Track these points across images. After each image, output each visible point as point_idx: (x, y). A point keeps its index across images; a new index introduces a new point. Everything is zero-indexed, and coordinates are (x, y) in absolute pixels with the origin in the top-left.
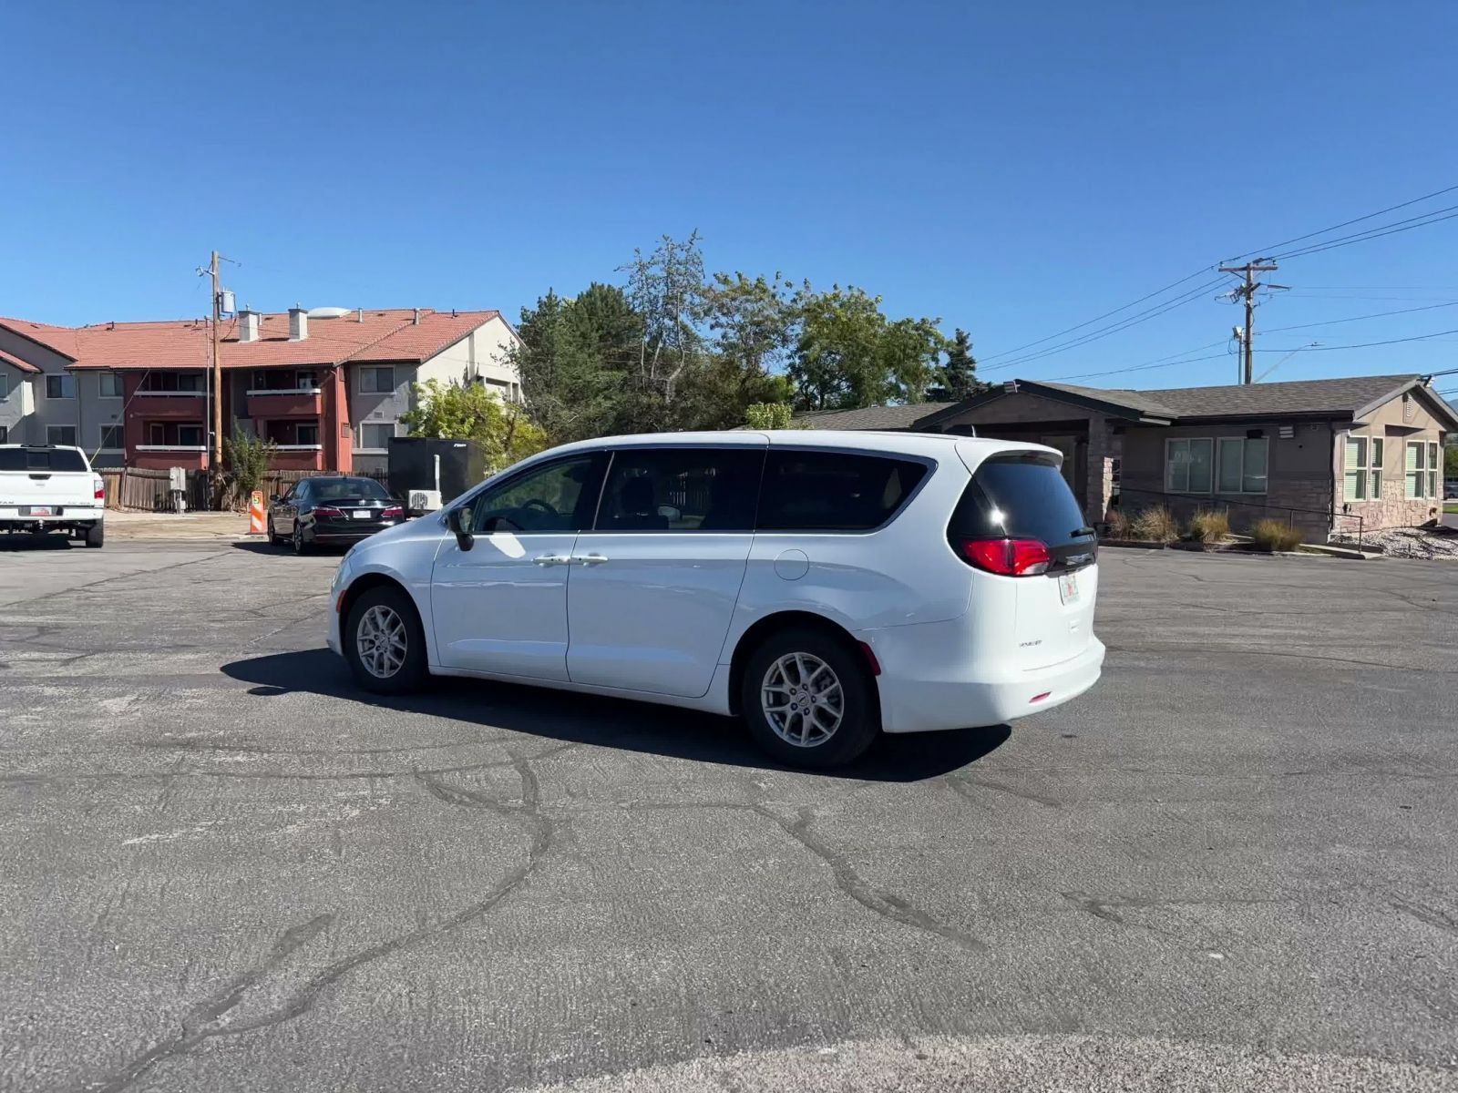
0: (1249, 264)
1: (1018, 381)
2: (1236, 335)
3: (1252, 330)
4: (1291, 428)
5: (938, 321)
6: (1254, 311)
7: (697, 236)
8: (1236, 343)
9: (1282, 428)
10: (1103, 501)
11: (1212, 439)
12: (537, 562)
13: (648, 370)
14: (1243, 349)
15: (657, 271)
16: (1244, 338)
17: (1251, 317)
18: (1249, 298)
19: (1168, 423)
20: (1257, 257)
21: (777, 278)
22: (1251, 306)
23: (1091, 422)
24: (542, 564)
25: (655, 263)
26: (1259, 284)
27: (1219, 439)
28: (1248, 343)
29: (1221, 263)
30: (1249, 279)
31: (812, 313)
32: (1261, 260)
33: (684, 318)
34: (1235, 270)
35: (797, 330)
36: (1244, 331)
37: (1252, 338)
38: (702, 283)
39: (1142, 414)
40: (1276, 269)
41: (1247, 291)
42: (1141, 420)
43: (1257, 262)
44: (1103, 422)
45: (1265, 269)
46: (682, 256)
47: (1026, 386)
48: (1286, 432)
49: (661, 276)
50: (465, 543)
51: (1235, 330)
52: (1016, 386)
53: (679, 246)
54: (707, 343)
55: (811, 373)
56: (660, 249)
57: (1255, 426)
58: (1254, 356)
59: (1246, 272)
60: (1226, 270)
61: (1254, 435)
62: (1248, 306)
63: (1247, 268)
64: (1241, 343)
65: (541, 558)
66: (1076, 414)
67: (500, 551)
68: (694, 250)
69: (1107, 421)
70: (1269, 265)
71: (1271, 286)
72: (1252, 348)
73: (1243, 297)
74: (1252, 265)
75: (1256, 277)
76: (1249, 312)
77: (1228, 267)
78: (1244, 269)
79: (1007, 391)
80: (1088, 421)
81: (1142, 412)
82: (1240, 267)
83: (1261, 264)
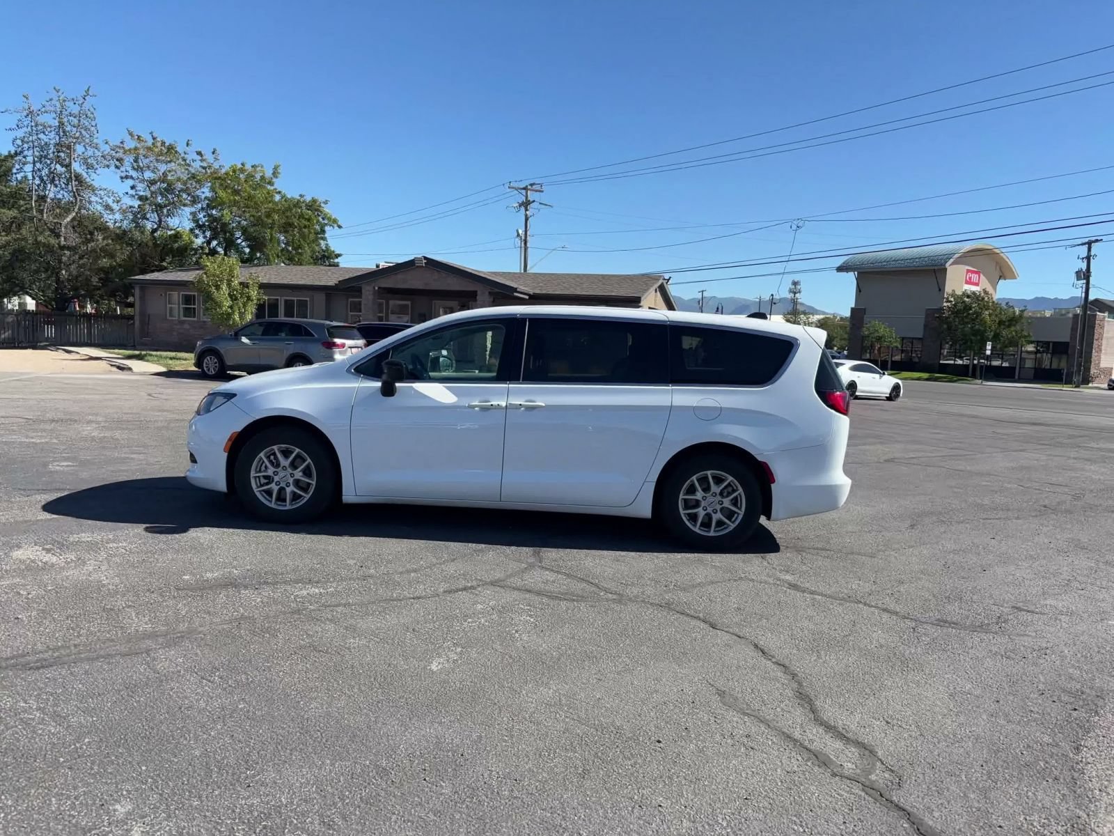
0: (527, 186)
1: (425, 258)
2: (518, 235)
3: (528, 233)
5: (326, 202)
6: (530, 219)
7: (90, 93)
8: (518, 240)
10: (486, 351)
12: (473, 407)
13: (41, 212)
14: (523, 245)
15: (50, 120)
16: (523, 238)
17: (528, 222)
18: (526, 210)
19: (527, 297)
20: (532, 182)
21: (188, 145)
22: (529, 216)
23: (479, 293)
24: (476, 409)
25: (46, 112)
26: (534, 201)
28: (525, 244)
29: (510, 182)
30: (527, 197)
31: (219, 180)
32: (534, 184)
33: (76, 167)
34: (518, 188)
35: (205, 192)
36: (524, 233)
37: (528, 238)
38: (95, 136)
39: (515, 290)
40: (542, 192)
41: (526, 204)
42: (516, 294)
43: (532, 185)
44: (487, 293)
45: (536, 191)
46: (75, 109)
47: (431, 263)
49: (53, 125)
50: (388, 391)
51: (517, 231)
52: (425, 261)
53: (73, 99)
54: (102, 193)
55: (213, 230)
56: (51, 100)
58: (529, 250)
59: (524, 191)
60: (513, 188)
62: (526, 215)
63: (525, 188)
64: (521, 242)
65: (476, 403)
66: (469, 287)
67: (429, 397)
68: (87, 106)
69: (490, 293)
70: (539, 188)
71: (540, 203)
72: (528, 245)
73: (523, 209)
74: (529, 187)
75: (531, 195)
76: (527, 219)
77: (514, 186)
78: (524, 189)
79: (417, 265)
80: (476, 291)
81: (516, 288)
82: (522, 187)
83: (534, 187)
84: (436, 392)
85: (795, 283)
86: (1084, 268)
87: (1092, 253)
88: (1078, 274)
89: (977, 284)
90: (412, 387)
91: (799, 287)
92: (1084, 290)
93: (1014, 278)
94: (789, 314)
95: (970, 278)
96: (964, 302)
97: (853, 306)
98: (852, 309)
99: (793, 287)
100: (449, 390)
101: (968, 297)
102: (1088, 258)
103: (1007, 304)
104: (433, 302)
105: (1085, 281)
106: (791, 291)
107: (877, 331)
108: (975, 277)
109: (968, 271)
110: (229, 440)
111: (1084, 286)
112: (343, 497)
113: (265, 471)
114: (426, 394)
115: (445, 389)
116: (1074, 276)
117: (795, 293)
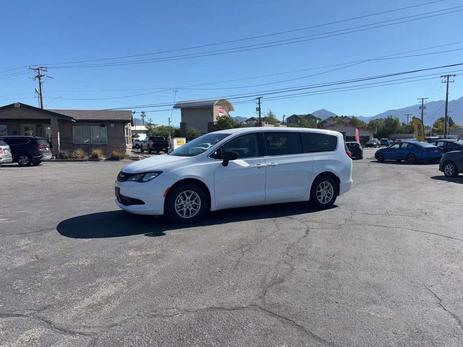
0: (39, 68)
1: (20, 104)
2: (36, 91)
3: (42, 90)
4: (114, 124)
6: (42, 84)
8: (36, 94)
9: (111, 124)
10: (58, 147)
11: (89, 127)
14: (39, 96)
16: (39, 93)
18: (40, 79)
19: (75, 121)
20: (41, 66)
23: (52, 120)
24: (257, 168)
26: (44, 76)
27: (91, 127)
28: (41, 95)
29: (30, 66)
30: (39, 73)
32: (42, 67)
34: (34, 69)
36: (39, 90)
37: (42, 93)
39: (72, 118)
40: (47, 71)
41: (39, 77)
42: (72, 120)
43: (41, 68)
44: (57, 120)
45: (44, 71)
47: (22, 106)
48: (112, 125)
50: (225, 164)
51: (36, 90)
57: (102, 123)
58: (43, 99)
61: (102, 126)
62: (40, 82)
66: (46, 117)
70: (45, 69)
71: (47, 77)
72: (42, 96)
73: (37, 79)
74: (40, 69)
75: (41, 73)
76: (40, 84)
77: (32, 68)
78: (37, 69)
79: (15, 107)
80: (50, 119)
81: (73, 117)
82: (36, 68)
83: (42, 68)
84: (241, 162)
85: (143, 112)
86: (258, 107)
87: (260, 102)
88: (257, 109)
89: (223, 113)
90: (233, 162)
91: (144, 114)
92: (259, 115)
93: (234, 110)
94: (147, 125)
95: (221, 111)
96: (222, 119)
97: (181, 122)
98: (181, 123)
99: (142, 114)
100: (246, 162)
101: (224, 118)
102: (259, 103)
103: (236, 120)
104: (21, 125)
105: (259, 111)
106: (141, 116)
107: (193, 131)
108: (222, 110)
109: (220, 108)
110: (166, 191)
111: (259, 113)
112: (211, 209)
113: (179, 203)
114: (238, 164)
115: (244, 161)
116: (256, 110)
117: (143, 117)
